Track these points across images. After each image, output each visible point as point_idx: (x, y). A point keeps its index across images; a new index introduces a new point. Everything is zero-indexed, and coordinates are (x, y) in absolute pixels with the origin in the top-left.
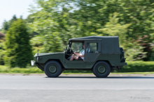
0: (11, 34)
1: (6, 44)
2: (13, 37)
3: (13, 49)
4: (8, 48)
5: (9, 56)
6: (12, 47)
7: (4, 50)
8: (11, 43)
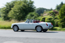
0: (62, 11)
1: (59, 16)
2: (63, 13)
3: (63, 19)
4: (60, 18)
5: (61, 22)
6: (62, 18)
7: (58, 19)
8: (62, 16)
